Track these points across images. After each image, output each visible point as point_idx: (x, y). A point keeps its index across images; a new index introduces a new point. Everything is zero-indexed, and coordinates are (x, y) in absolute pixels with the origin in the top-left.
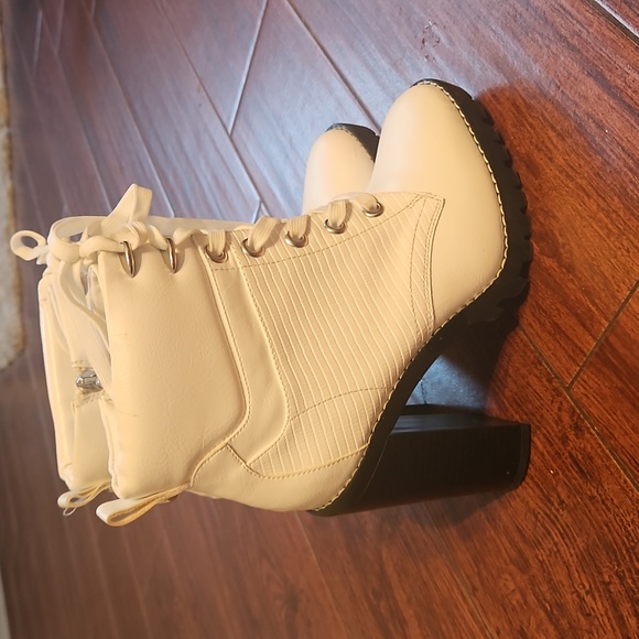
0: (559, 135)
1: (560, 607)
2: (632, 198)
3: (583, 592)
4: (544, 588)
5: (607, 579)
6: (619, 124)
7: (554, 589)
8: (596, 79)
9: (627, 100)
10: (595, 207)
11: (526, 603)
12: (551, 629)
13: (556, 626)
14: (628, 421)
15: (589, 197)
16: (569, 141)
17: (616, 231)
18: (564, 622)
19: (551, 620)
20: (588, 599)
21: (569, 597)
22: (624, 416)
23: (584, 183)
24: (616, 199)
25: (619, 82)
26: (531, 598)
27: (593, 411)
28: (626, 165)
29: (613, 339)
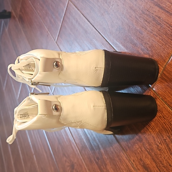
0: (148, 22)
1: (152, 149)
2: (169, 34)
3: (158, 144)
4: (147, 145)
5: (165, 138)
6: (164, 16)
7: (150, 145)
8: (158, 6)
9: (167, 10)
10: (159, 39)
11: (142, 151)
12: (149, 156)
13: (151, 155)
14: (170, 93)
15: (157, 36)
16: (151, 23)
17: (165, 44)
18: (153, 154)
19: (149, 154)
20: (160, 145)
21: (154, 146)
22: (168, 92)
23: (155, 33)
24: (164, 35)
25: (164, 6)
26: (143, 149)
27: (160, 93)
28: (167, 26)
29: (165, 72)
